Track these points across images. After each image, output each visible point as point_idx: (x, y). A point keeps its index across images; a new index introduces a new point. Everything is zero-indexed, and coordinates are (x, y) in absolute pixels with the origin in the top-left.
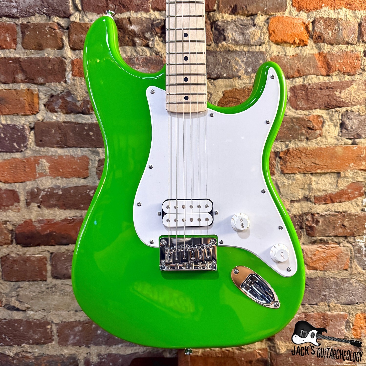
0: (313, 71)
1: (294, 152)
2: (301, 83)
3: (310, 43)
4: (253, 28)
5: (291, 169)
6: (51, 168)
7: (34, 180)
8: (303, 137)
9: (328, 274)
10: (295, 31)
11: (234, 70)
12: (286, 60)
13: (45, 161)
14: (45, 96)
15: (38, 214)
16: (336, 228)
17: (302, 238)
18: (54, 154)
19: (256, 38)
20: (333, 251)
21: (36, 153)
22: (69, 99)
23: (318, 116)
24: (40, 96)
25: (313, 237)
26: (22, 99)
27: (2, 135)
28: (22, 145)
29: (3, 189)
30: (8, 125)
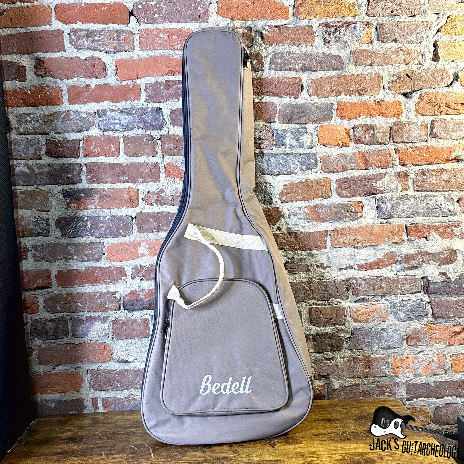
0: (354, 166)
1: (341, 230)
2: (345, 176)
3: (352, 144)
4: (306, 135)
5: (339, 244)
6: (150, 249)
7: (137, 259)
8: (347, 219)
9: (370, 325)
10: (339, 136)
11: (292, 168)
12: (332, 158)
13: (145, 244)
14: (143, 192)
16: (376, 289)
17: (350, 298)
19: (309, 143)
20: (374, 307)
21: (137, 238)
22: (163, 195)
23: (360, 202)
24: (139, 193)
25: (358, 296)
26: (125, 195)
27: (111, 224)
28: (127, 232)
29: (113, 267)
30: (115, 216)
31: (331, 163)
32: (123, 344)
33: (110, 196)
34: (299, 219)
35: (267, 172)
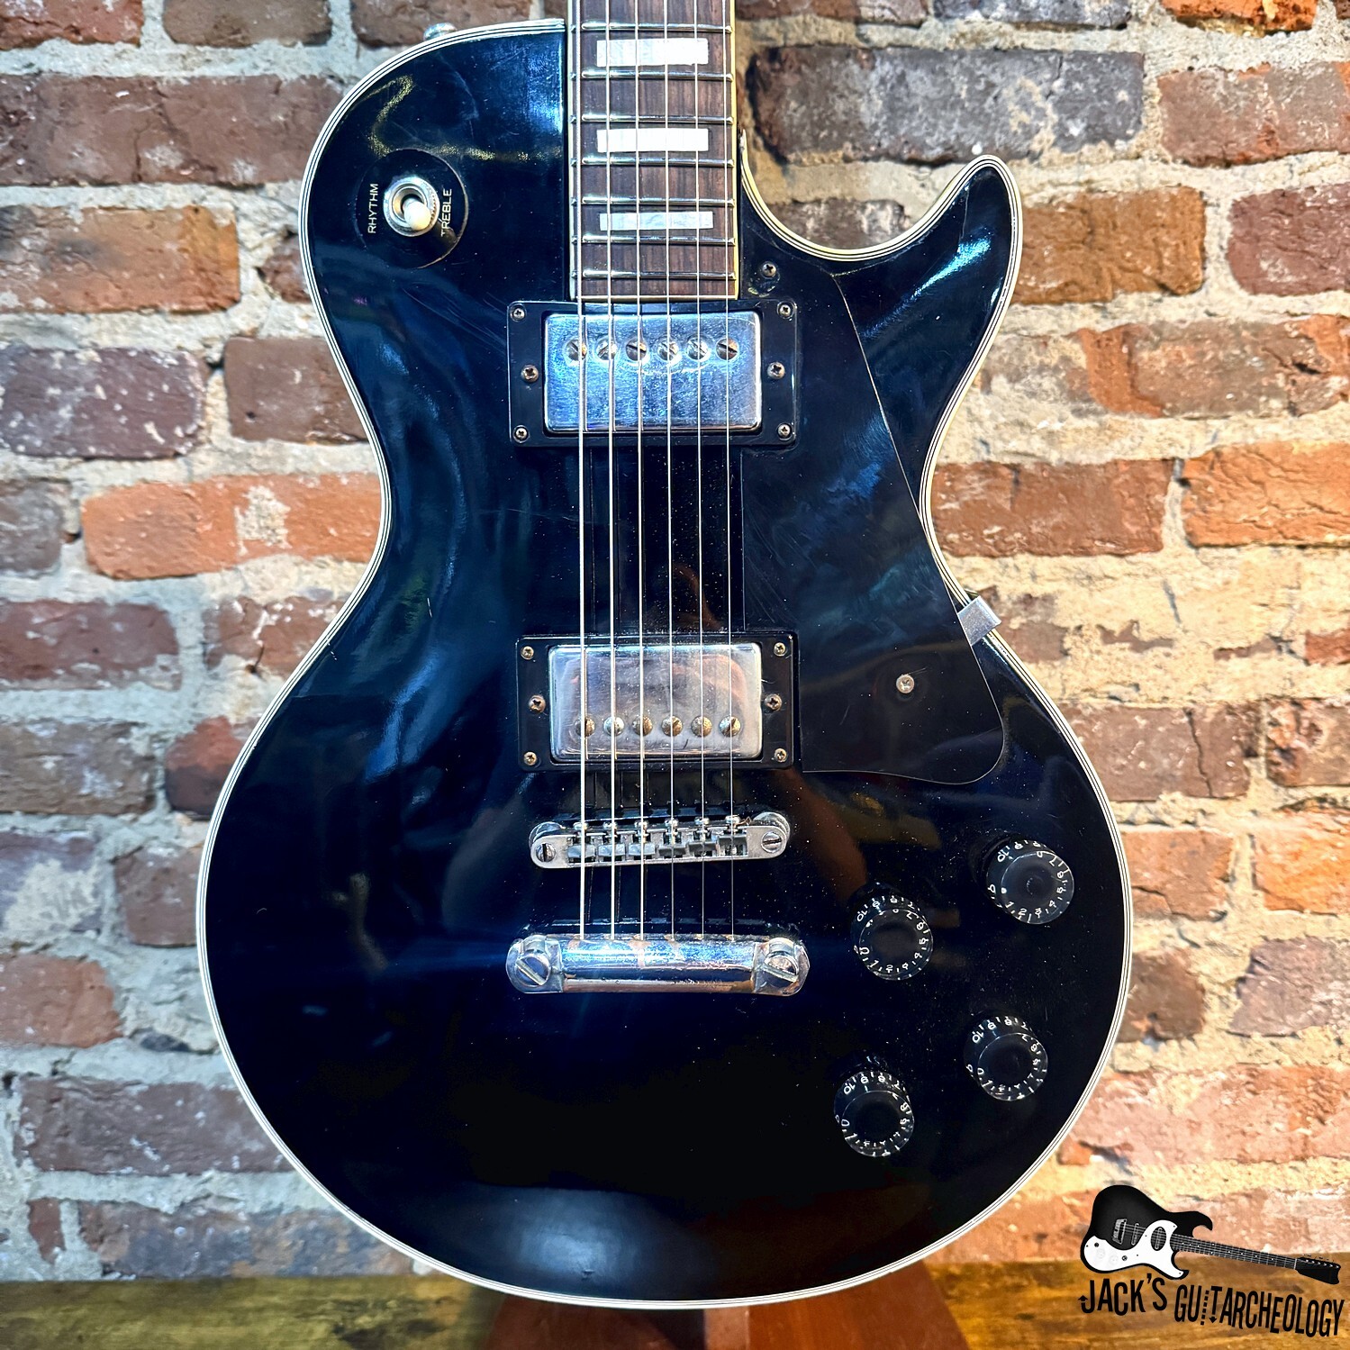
0: (1327, 133)
1: (1241, 460)
2: (1279, 185)
3: (1325, 16)
5: (1224, 526)
6: (294, 522)
7: (228, 569)
8: (1274, 403)
11: (1014, 126)
12: (1221, 88)
13: (268, 494)
14: (263, 234)
15: (250, 698)
18: (304, 467)
21: (233, 463)
23: (1343, 320)
24: (242, 236)
25: (1295, 787)
26: (171, 247)
27: (100, 392)
28: (179, 432)
29: (110, 602)
30: (123, 352)
31: (1213, 114)
32: (166, 969)
33: (96, 249)
34: (1033, 394)
35: (885, 144)
